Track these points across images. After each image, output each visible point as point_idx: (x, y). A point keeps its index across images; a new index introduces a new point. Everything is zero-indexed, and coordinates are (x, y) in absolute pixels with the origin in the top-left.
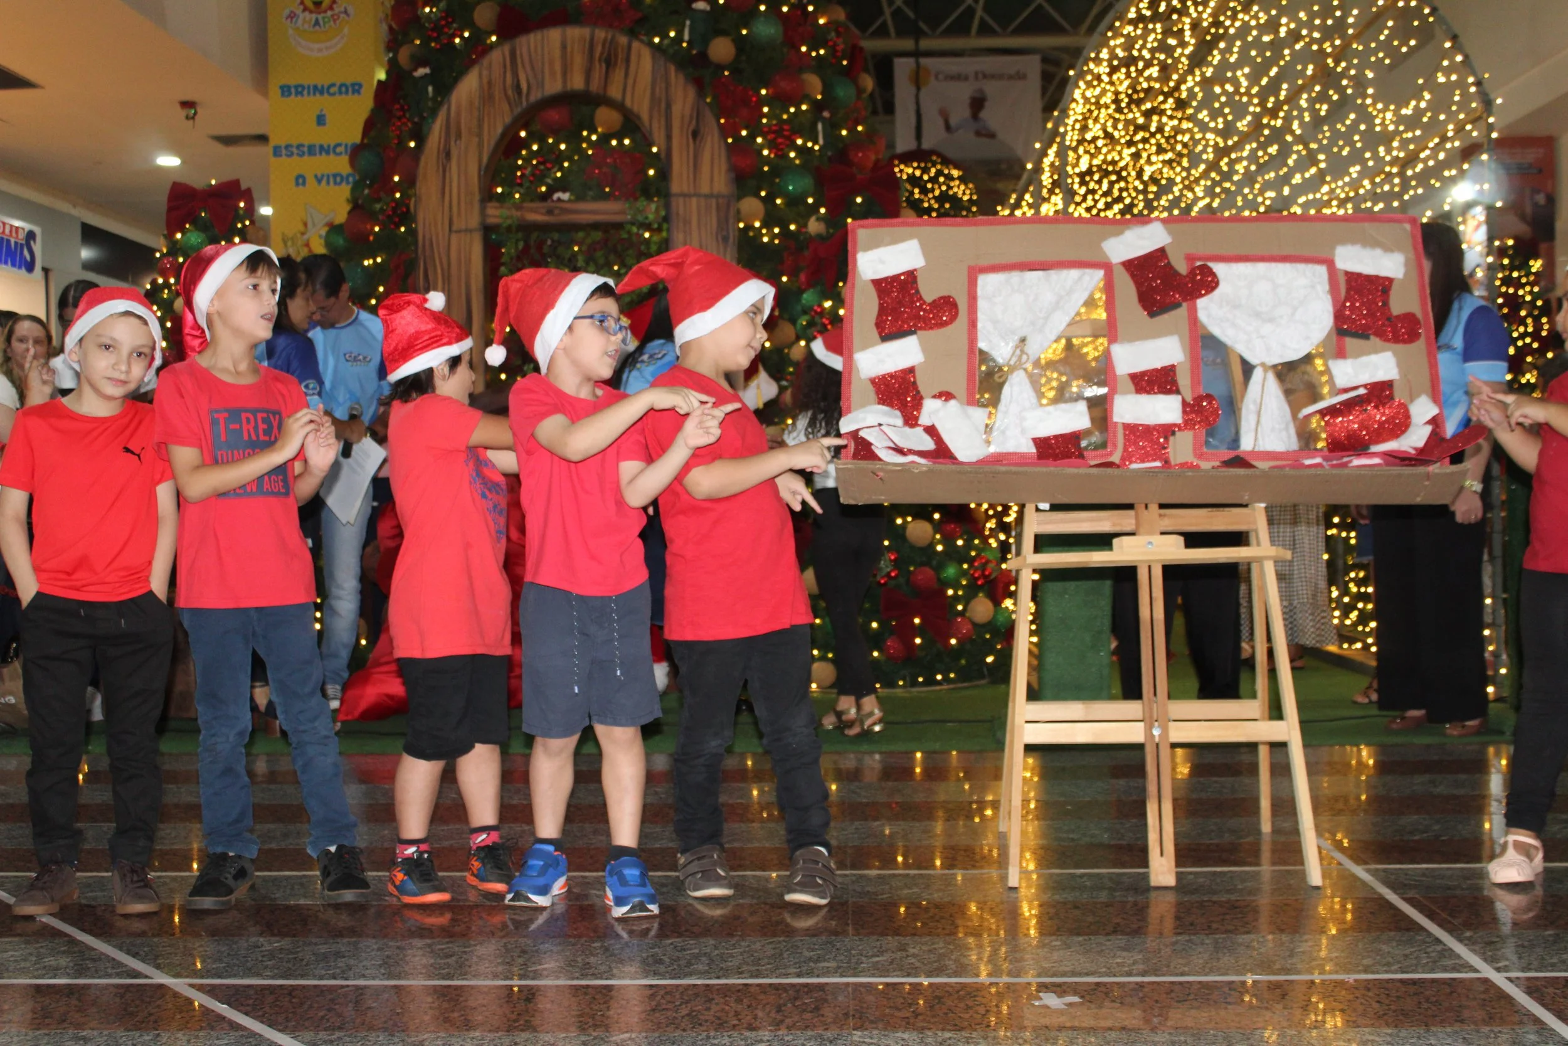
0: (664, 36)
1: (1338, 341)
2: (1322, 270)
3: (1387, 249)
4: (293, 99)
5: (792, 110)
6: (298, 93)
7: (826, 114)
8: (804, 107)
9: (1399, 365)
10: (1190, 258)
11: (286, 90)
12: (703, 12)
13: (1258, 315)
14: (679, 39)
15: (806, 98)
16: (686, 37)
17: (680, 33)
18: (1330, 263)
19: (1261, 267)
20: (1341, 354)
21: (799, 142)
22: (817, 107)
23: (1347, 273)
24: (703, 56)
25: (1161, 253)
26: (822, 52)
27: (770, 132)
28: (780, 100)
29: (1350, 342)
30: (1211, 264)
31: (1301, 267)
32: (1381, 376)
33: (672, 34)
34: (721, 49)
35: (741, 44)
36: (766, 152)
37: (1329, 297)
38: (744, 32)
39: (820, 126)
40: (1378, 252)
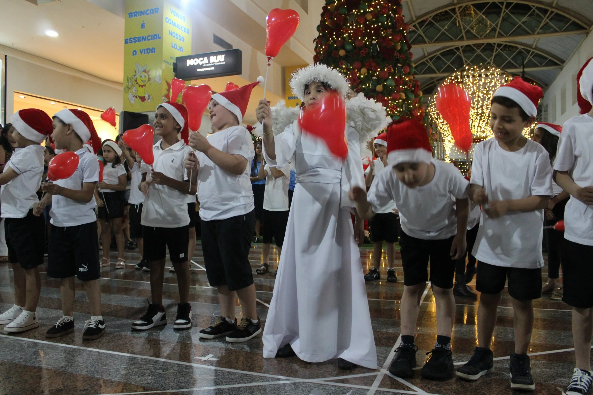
0: (365, 85)
4: (291, 100)
5: (397, 102)
6: (292, 99)
7: (406, 102)
8: (400, 101)
11: (289, 98)
12: (375, 79)
14: (369, 86)
15: (400, 99)
16: (371, 85)
17: (369, 85)
21: (398, 109)
22: (404, 100)
24: (375, 89)
26: (406, 87)
27: (391, 107)
28: (394, 100)
33: (367, 85)
34: (379, 88)
35: (384, 86)
36: (389, 112)
38: (385, 83)
39: (404, 105)
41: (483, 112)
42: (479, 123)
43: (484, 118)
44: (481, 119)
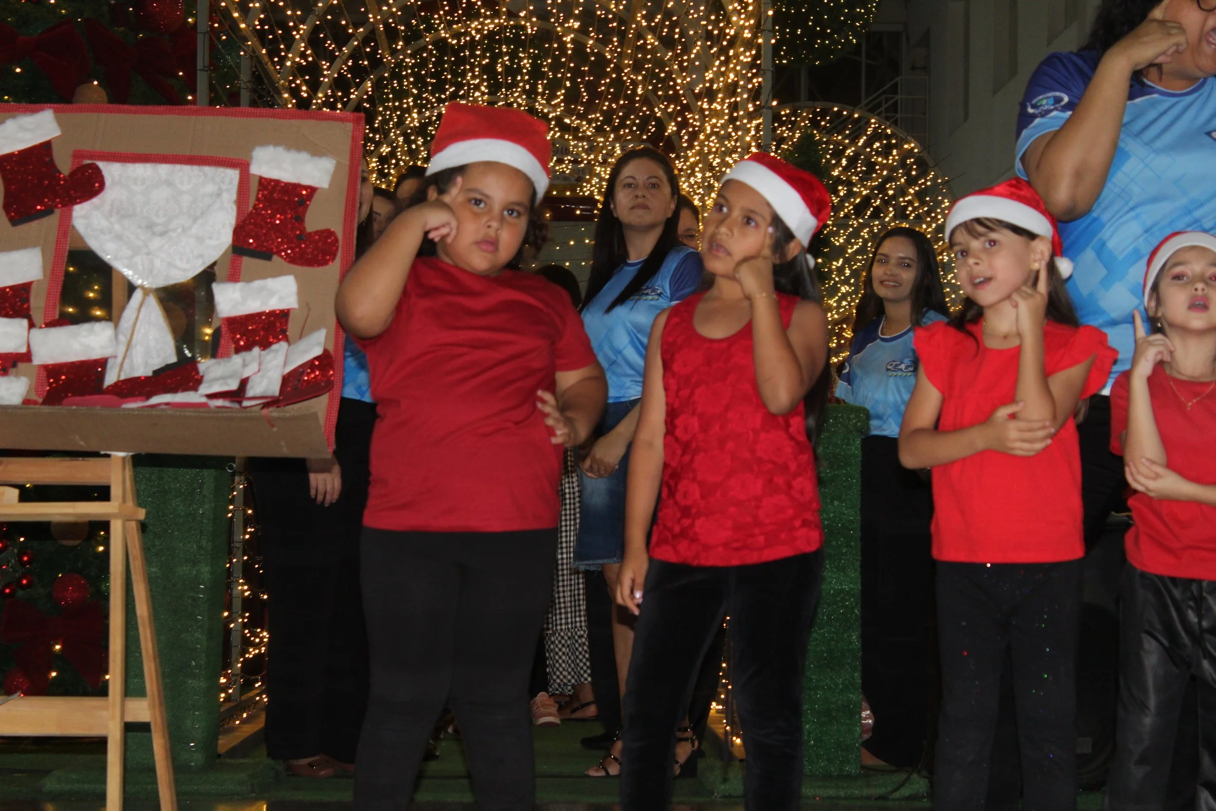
1: (233, 262)
2: (232, 176)
3: (316, 151)
9: (301, 293)
10: (78, 155)
13: (150, 227)
18: (243, 166)
19: (164, 169)
20: (234, 277)
23: (261, 179)
25: (45, 148)
29: (247, 262)
30: (101, 165)
31: (208, 170)
32: (274, 304)
37: (235, 208)
40: (304, 156)
41: (546, 35)
42: (531, 94)
43: (554, 67)
44: (536, 73)
